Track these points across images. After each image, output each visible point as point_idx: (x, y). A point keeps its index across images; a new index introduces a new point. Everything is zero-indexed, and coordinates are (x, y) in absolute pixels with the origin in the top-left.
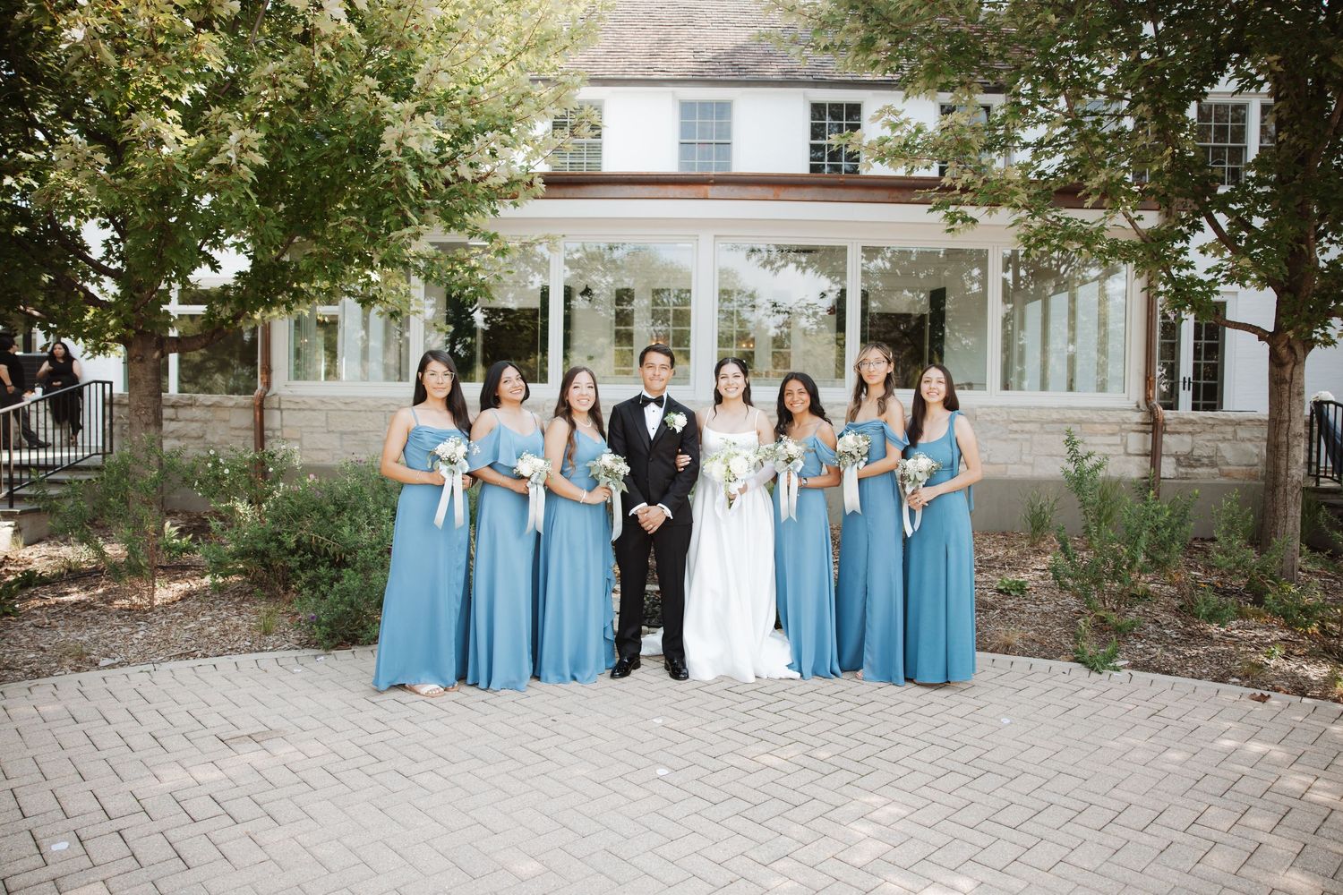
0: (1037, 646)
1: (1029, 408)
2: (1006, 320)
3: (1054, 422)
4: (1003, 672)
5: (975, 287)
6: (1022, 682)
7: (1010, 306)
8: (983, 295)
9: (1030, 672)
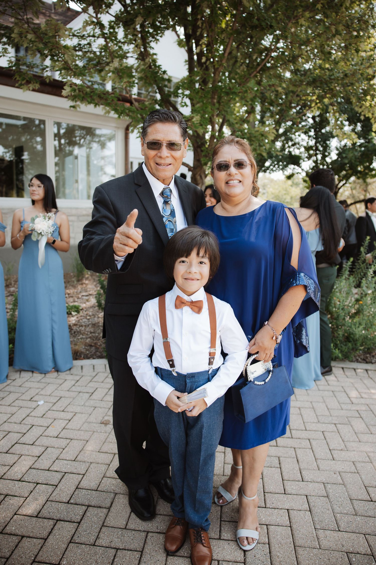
0: (93, 349)
1: (71, 208)
2: (56, 164)
3: (84, 216)
4: (78, 378)
5: (39, 147)
6: (91, 384)
7: (57, 158)
8: (44, 152)
9: (94, 374)
